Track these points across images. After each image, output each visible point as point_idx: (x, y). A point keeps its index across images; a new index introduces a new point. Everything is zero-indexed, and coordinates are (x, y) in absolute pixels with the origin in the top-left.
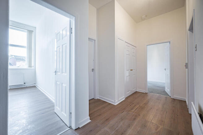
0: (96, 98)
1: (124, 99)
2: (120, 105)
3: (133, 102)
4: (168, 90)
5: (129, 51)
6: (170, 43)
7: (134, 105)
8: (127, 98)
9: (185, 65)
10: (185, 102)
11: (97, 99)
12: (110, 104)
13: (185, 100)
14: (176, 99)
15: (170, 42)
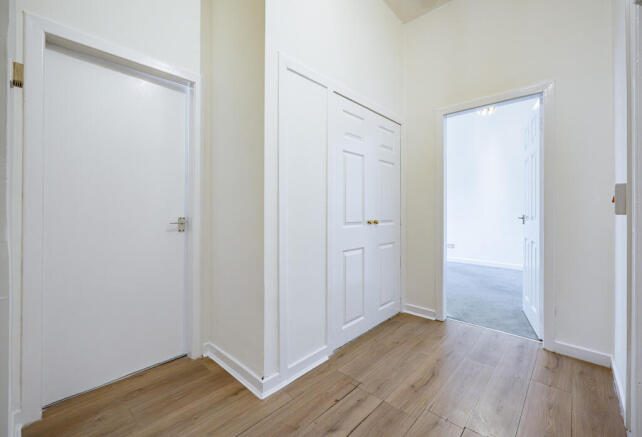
0: (194, 356)
2: (286, 397)
3: (360, 380)
4: (533, 308)
6: (541, 100)
9: (613, 194)
10: (608, 371)
11: (203, 358)
13: (608, 366)
14: (567, 357)
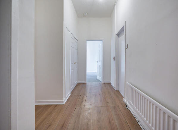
1: (70, 94)
5: (73, 43)
6: (102, 42)
7: (82, 98)
8: (72, 93)
12: (57, 105)
13: (110, 83)
15: (102, 40)
